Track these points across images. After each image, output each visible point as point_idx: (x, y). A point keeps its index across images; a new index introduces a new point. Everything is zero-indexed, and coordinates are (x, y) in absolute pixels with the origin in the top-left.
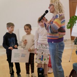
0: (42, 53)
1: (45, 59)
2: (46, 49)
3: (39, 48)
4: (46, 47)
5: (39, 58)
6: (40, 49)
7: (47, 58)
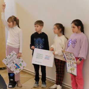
0: (13, 62)
1: (21, 65)
2: (13, 57)
3: (6, 62)
4: (11, 56)
5: (15, 69)
6: (8, 62)
7: (21, 62)
